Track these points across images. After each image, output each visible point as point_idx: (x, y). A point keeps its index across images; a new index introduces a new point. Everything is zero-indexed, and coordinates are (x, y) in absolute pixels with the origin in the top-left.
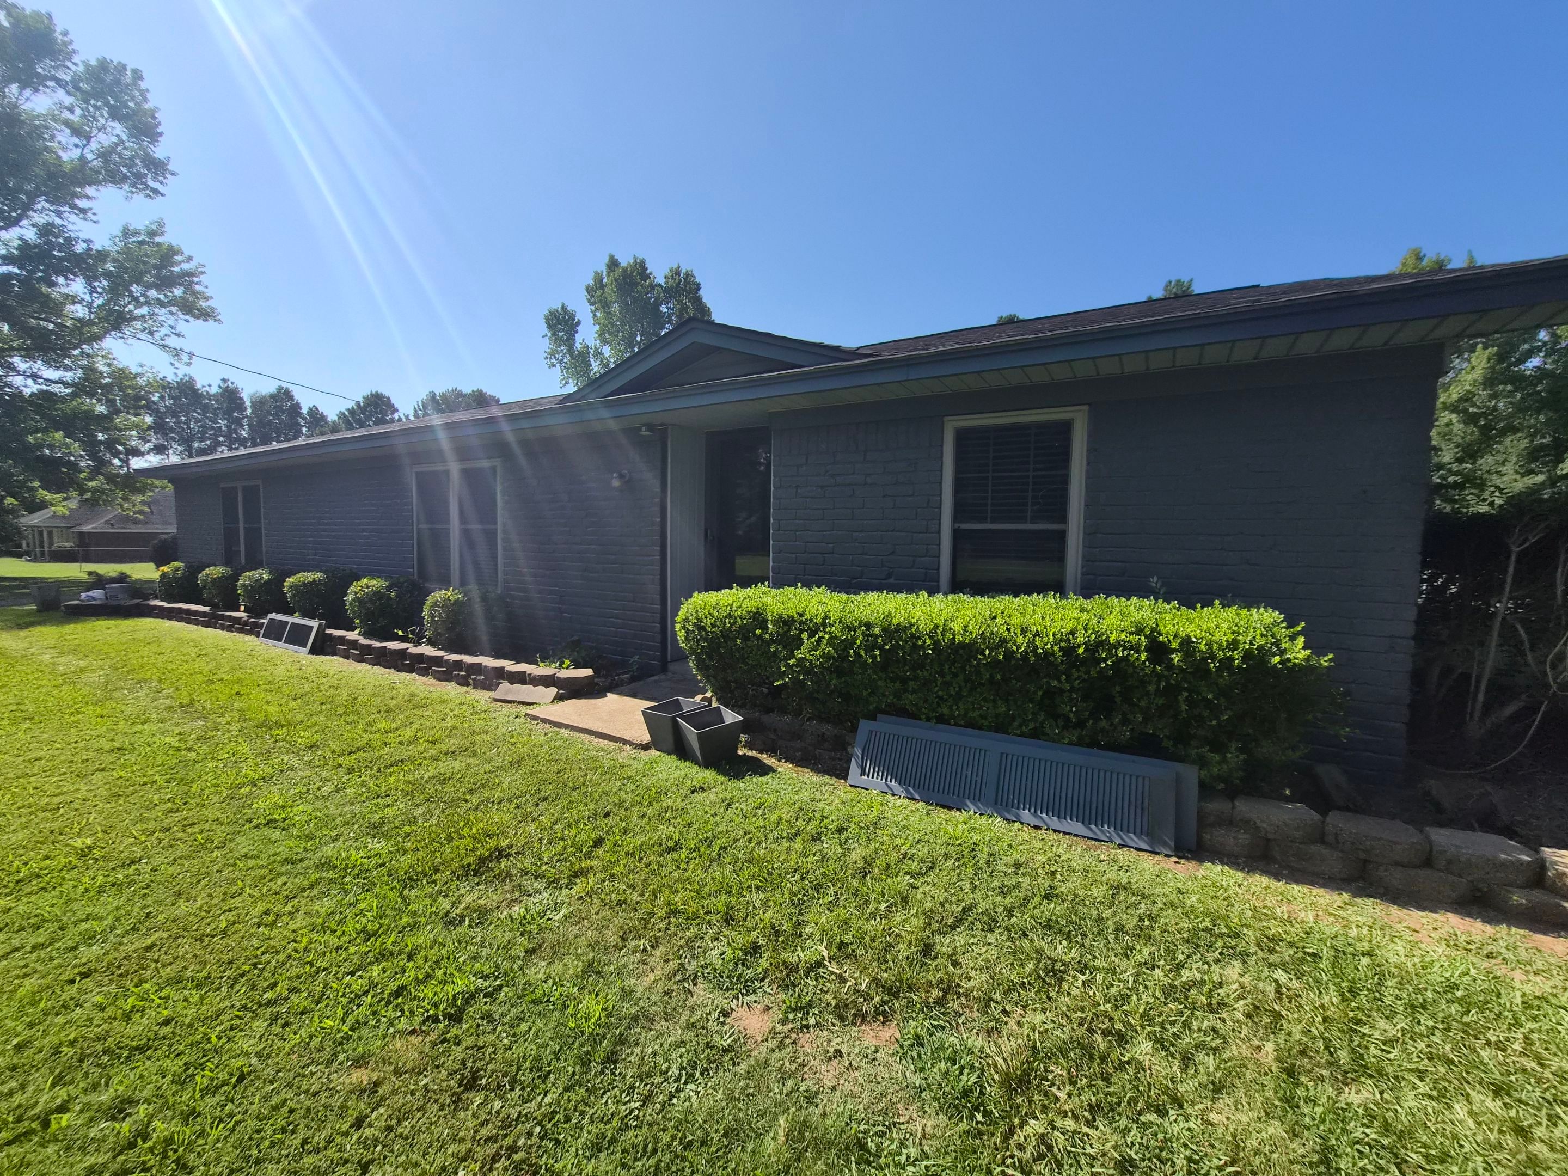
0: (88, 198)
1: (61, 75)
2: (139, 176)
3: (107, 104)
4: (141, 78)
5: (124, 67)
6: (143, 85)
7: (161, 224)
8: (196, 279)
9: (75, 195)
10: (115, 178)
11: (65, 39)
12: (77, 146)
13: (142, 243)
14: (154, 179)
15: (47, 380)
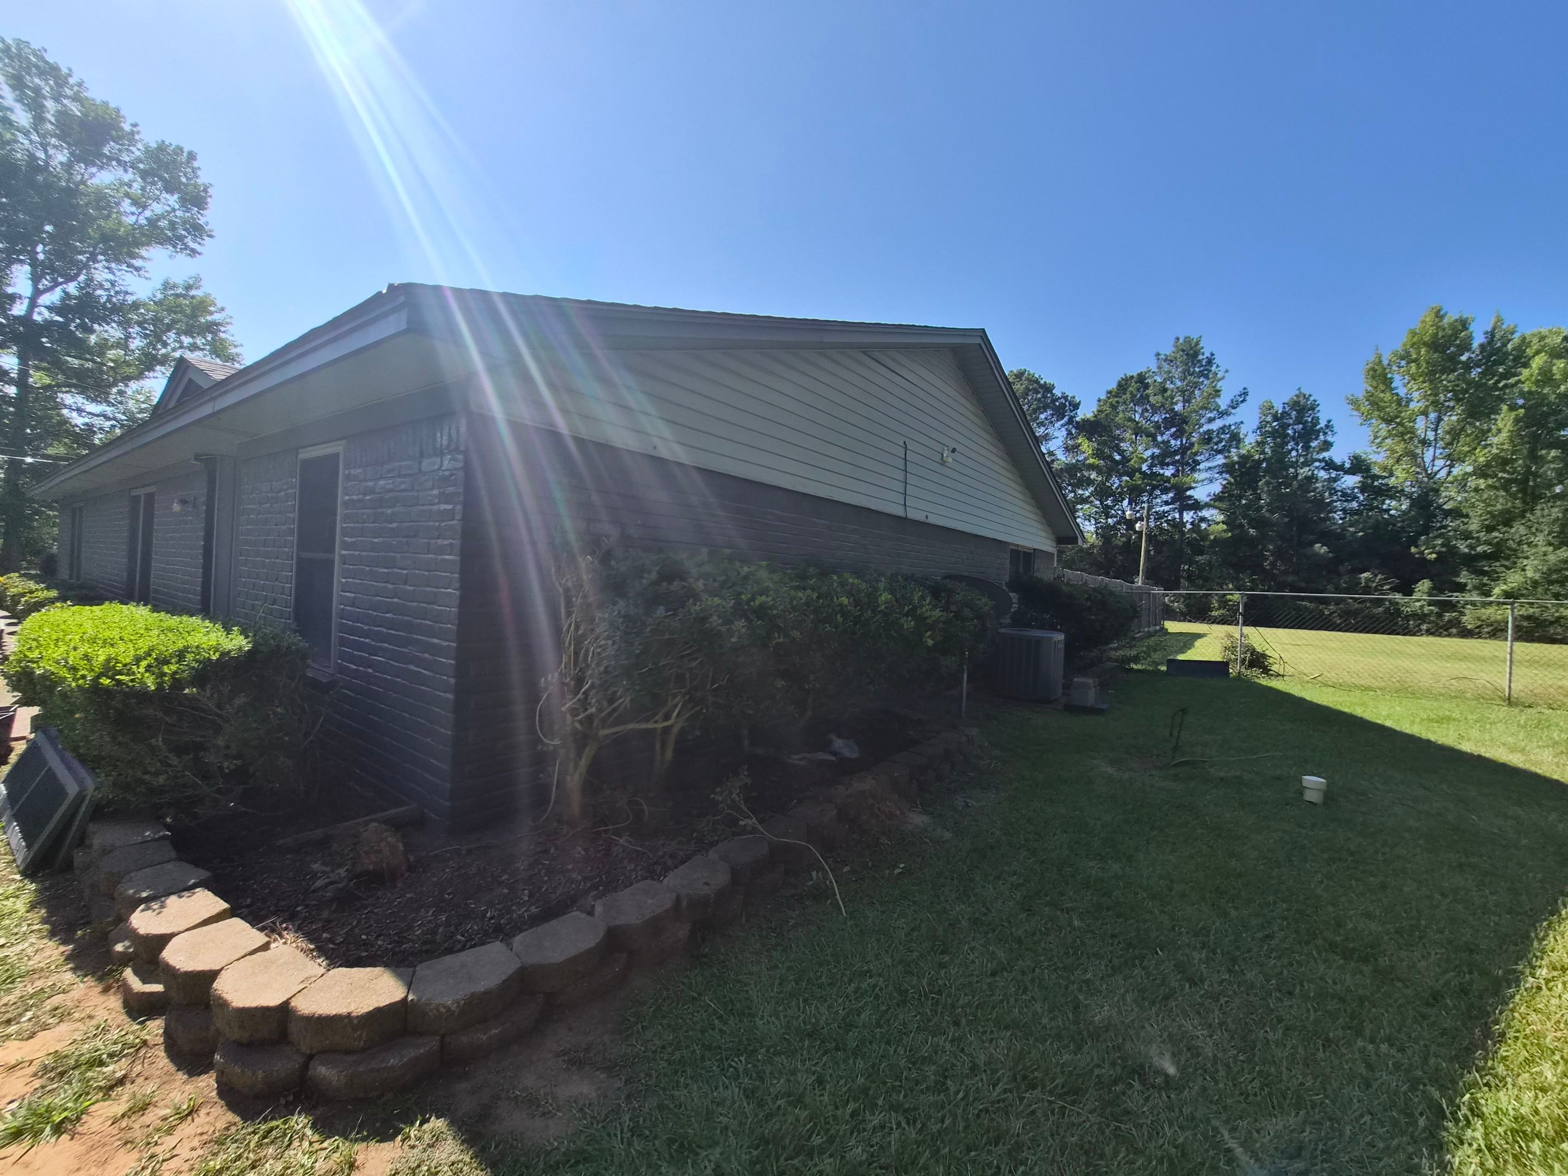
0: (143, 258)
1: (125, 157)
2: (181, 238)
3: (162, 179)
4: (195, 159)
5: (181, 149)
6: (196, 164)
7: (198, 279)
8: (222, 329)
9: (133, 256)
10: (163, 240)
11: (135, 129)
12: (133, 214)
13: (178, 296)
14: (194, 241)
15: (89, 413)
